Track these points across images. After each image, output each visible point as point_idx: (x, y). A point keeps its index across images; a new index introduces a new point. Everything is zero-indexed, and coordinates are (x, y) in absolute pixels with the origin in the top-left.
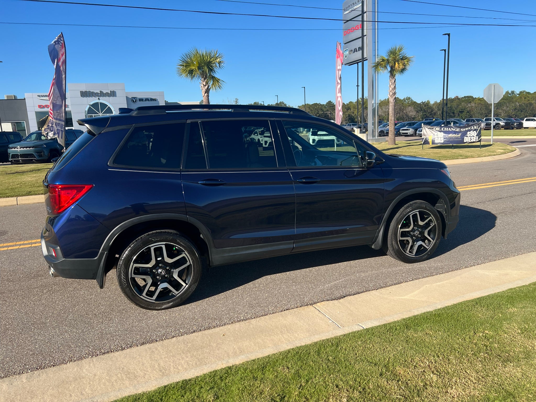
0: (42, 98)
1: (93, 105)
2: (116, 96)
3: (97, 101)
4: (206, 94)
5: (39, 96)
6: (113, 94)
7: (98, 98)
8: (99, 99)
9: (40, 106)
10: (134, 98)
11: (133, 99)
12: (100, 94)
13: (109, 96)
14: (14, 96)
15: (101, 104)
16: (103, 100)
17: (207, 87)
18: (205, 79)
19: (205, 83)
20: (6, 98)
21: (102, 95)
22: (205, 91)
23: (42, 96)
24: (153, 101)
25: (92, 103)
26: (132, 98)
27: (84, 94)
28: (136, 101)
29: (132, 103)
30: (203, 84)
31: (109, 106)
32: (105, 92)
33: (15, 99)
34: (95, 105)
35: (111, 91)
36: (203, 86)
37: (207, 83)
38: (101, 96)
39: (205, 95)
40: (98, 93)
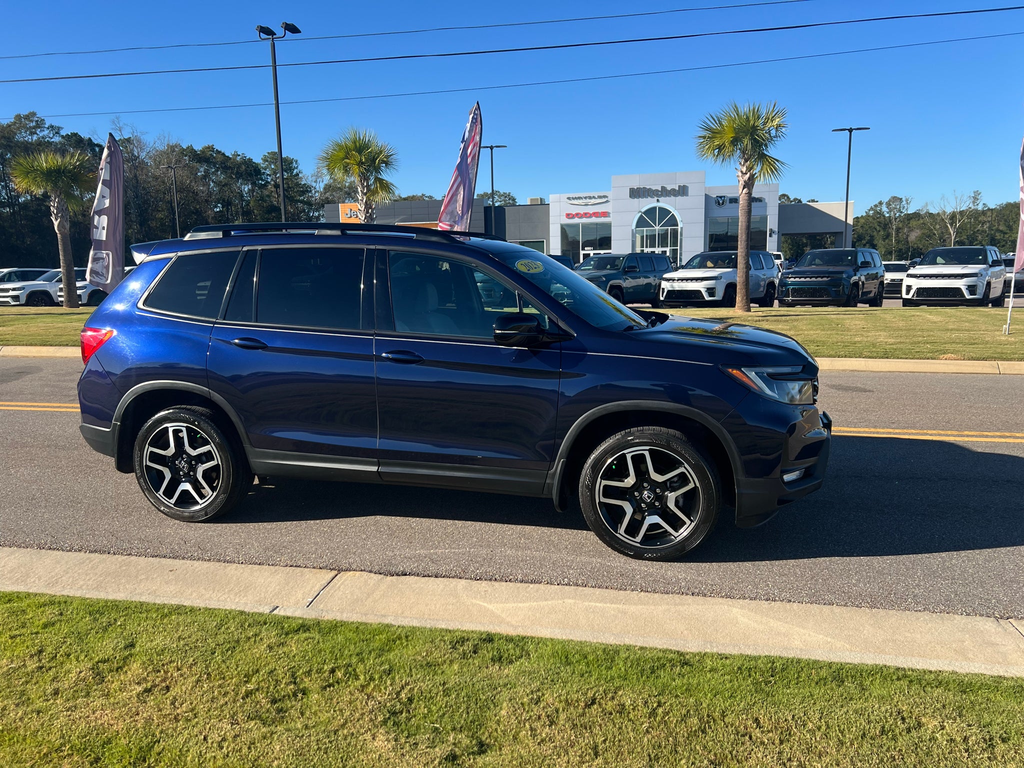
0: (576, 202)
1: (646, 213)
2: (687, 195)
3: (655, 204)
4: (745, 190)
5: (569, 198)
6: (683, 191)
7: (656, 198)
8: (658, 201)
9: (568, 216)
10: (721, 197)
11: (719, 199)
12: (661, 191)
13: (675, 196)
14: (541, 199)
15: (662, 209)
16: (665, 203)
17: (748, 175)
18: (746, 161)
19: (744, 169)
20: (529, 203)
21: (664, 193)
22: (743, 183)
23: (573, 199)
24: (756, 201)
25: (644, 210)
26: (717, 197)
27: (635, 193)
28: (723, 204)
29: (715, 206)
30: (742, 172)
31: (673, 212)
32: (669, 189)
33: (541, 204)
34: (651, 212)
35: (679, 186)
36: (740, 174)
37: (750, 169)
38: (662, 195)
39: (744, 192)
40: (657, 190)
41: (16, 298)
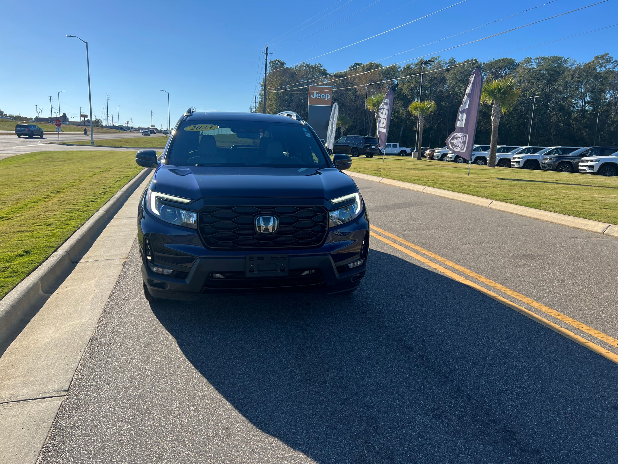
41: (591, 167)
